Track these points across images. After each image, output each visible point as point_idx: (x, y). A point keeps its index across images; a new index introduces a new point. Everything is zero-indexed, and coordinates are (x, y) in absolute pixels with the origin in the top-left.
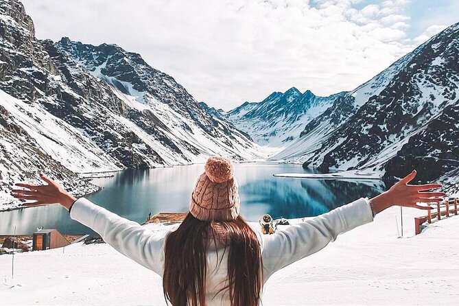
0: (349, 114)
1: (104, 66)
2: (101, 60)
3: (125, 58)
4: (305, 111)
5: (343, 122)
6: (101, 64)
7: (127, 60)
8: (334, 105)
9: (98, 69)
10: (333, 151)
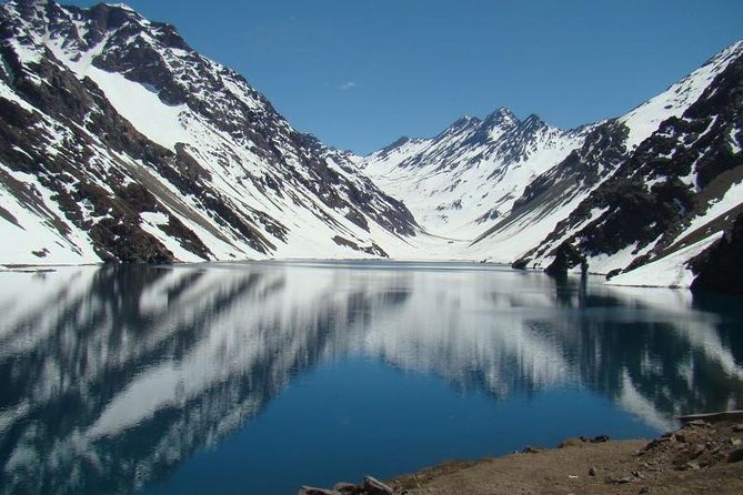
0: (617, 163)
1: (98, 49)
2: (92, 39)
3: (143, 34)
4: (526, 159)
5: (603, 180)
6: (91, 46)
7: (147, 38)
8: (587, 145)
9: (88, 56)
10: (578, 234)
